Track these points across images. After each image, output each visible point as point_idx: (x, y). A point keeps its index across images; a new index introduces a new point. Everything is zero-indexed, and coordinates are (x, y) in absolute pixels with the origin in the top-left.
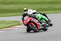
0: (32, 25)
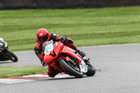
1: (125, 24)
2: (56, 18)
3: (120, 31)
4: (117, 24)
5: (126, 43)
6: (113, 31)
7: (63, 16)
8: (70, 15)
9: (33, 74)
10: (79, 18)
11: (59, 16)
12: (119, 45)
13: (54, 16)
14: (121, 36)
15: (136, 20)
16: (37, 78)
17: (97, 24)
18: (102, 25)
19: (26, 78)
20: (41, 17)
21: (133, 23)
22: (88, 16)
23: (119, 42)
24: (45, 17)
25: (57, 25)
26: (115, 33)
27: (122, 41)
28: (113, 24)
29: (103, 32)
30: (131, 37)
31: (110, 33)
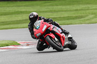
0: (51, 37)
1: (71, 11)
2: (23, 7)
3: (67, 16)
4: (65, 11)
5: (71, 24)
6: (62, 16)
7: (27, 6)
8: (33, 5)
9: (7, 45)
10: (39, 7)
11: (25, 6)
12: (67, 26)
13: (22, 6)
14: (68, 19)
15: (79, 9)
16: (10, 48)
17: (51, 11)
18: (55, 11)
19: (2, 49)
20: (13, 6)
21: (77, 10)
22: (45, 6)
23: (66, 23)
24: (16, 6)
25: (24, 12)
26: (64, 17)
27: (68, 23)
28: (62, 11)
29: (56, 17)
30: (75, 20)
31: (60, 17)
